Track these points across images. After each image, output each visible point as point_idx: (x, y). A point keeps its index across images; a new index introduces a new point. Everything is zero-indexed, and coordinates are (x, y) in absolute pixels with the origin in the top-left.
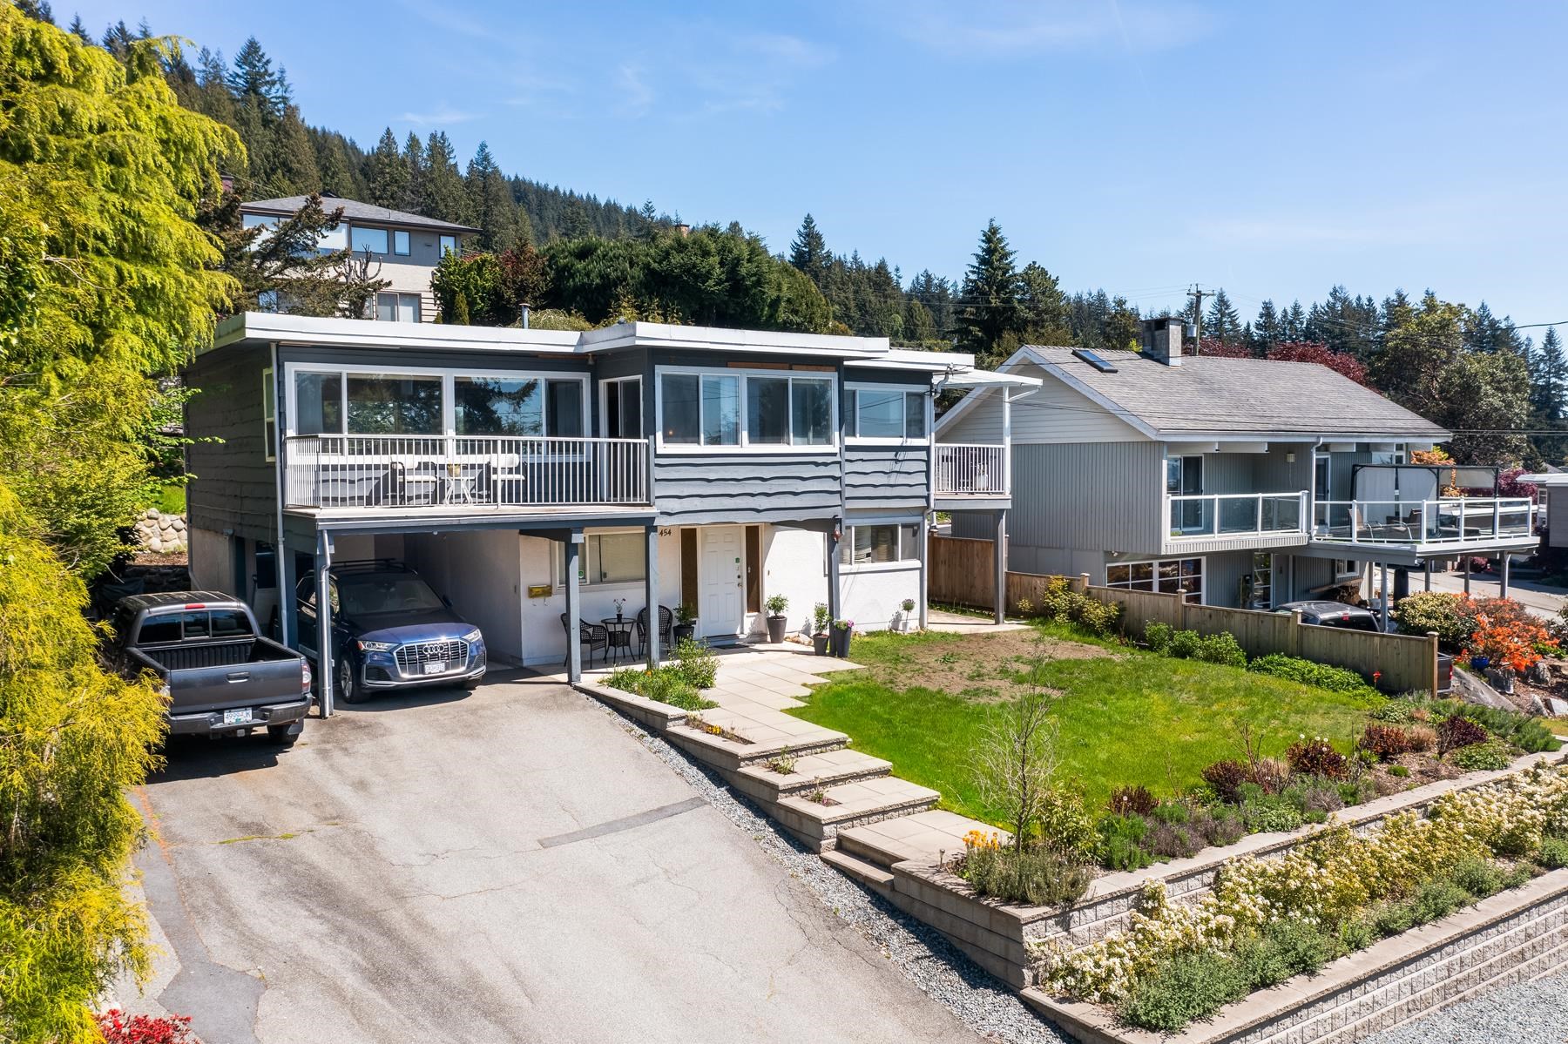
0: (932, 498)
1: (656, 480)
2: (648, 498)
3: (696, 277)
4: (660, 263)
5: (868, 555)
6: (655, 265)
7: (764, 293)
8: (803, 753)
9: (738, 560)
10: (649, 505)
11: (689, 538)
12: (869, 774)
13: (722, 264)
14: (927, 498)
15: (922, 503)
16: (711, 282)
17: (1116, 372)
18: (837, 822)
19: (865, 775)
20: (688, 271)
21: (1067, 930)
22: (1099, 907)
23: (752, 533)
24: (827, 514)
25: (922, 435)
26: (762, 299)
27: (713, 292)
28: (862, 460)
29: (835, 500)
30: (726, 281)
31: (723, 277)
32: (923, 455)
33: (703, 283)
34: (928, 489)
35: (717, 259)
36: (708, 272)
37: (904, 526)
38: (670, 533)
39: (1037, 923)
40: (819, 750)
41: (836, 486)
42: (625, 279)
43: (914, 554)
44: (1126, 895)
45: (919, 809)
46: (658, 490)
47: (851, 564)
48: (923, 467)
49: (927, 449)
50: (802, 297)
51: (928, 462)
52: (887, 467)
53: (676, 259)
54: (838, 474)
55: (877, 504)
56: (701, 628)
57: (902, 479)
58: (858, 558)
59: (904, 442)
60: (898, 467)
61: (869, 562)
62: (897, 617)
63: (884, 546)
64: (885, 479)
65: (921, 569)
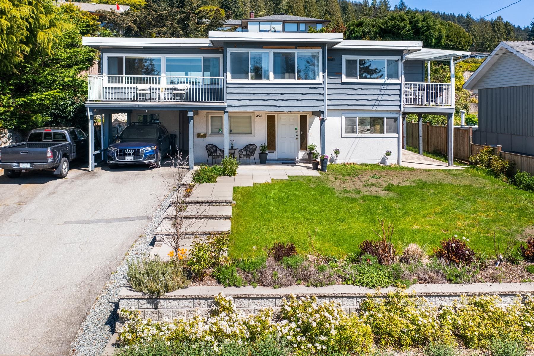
0: (402, 106)
1: (227, 93)
2: (223, 100)
3: (398, 29)
4: (383, 25)
5: (368, 130)
7: (431, 33)
9: (296, 129)
10: (224, 103)
11: (271, 119)
12: (217, 217)
13: (410, 23)
14: (400, 106)
15: (398, 108)
16: (404, 31)
20: (395, 27)
21: (156, 308)
22: (182, 301)
23: (304, 119)
24: (316, 109)
25: (397, 77)
26: (430, 36)
27: (406, 34)
28: (361, 89)
29: (321, 103)
30: (412, 29)
31: (410, 28)
32: (398, 87)
33: (402, 31)
34: (400, 102)
35: (408, 21)
36: (404, 27)
37: (387, 118)
38: (261, 116)
40: (215, 204)
41: (321, 97)
42: (370, 32)
43: (396, 131)
44: (207, 299)
46: (227, 97)
47: (356, 133)
48: (398, 92)
49: (400, 84)
50: (455, 35)
51: (400, 90)
52: (377, 92)
53: (390, 23)
54: (322, 92)
55: (370, 108)
56: (277, 155)
57: (385, 98)
58: (362, 132)
59: (385, 81)
60: (383, 92)
61: (369, 133)
62: (384, 158)
63: (378, 127)
64: (375, 98)
65: (398, 138)
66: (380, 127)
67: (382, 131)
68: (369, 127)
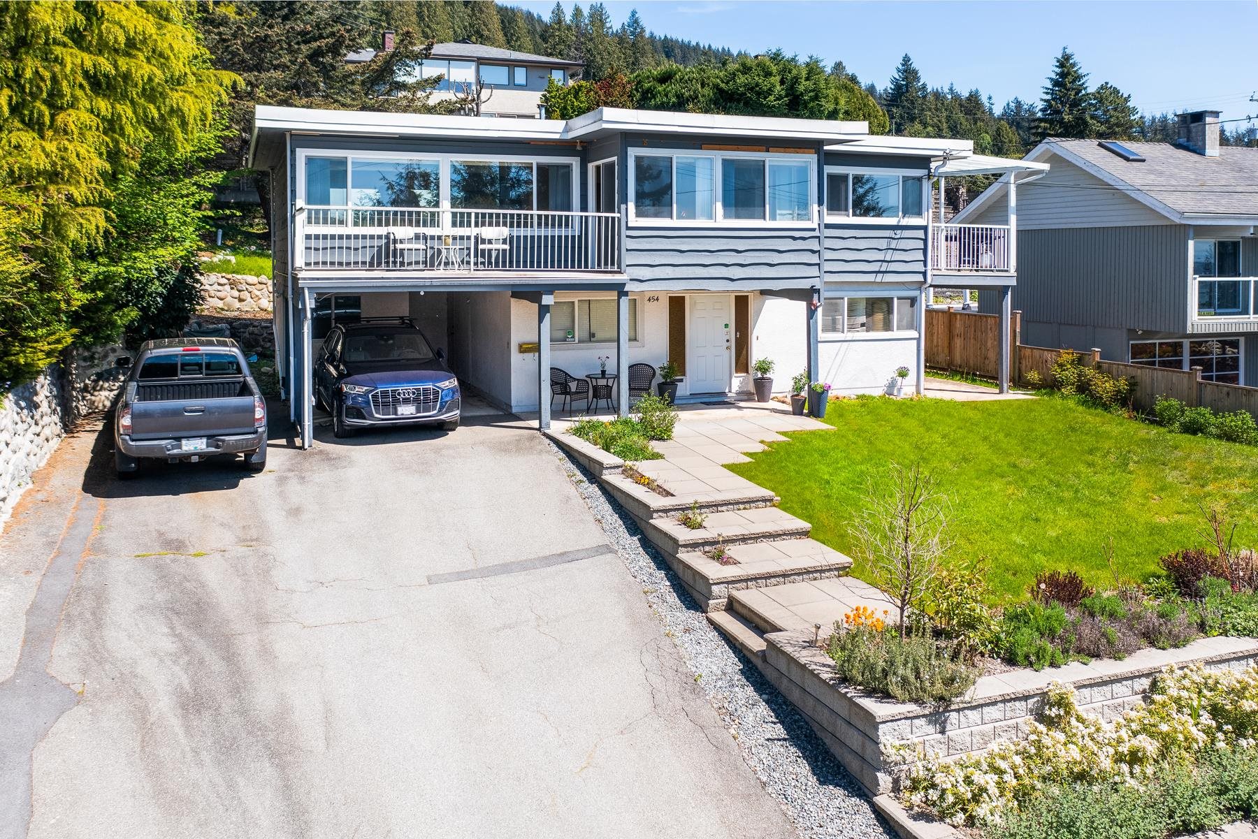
0: (929, 274)
1: (627, 250)
2: (619, 267)
3: (758, 94)
4: (727, 83)
5: (863, 325)
6: (723, 85)
7: (822, 106)
8: (724, 508)
9: (726, 326)
10: (620, 272)
11: (677, 306)
12: (785, 534)
13: (782, 82)
14: (924, 274)
15: (920, 278)
16: (771, 98)
17: (1144, 161)
18: (728, 583)
19: (780, 535)
20: (752, 89)
21: (943, 732)
22: (986, 709)
23: (742, 303)
24: (805, 284)
25: (919, 213)
26: (819, 111)
27: (774, 106)
28: (855, 238)
29: (814, 271)
30: (786, 96)
31: (783, 93)
32: (921, 234)
33: (765, 98)
34: (925, 265)
35: (778, 78)
36: (770, 89)
37: (899, 298)
38: (657, 299)
39: (899, 722)
40: (742, 506)
41: (814, 259)
42: (697, 97)
43: (912, 326)
44: (1026, 698)
45: (827, 574)
46: (628, 259)
47: (843, 332)
48: (921, 244)
49: (925, 228)
50: (860, 110)
51: (925, 241)
52: (883, 244)
53: (741, 79)
54: (816, 248)
55: (871, 278)
56: (688, 387)
57: (898, 256)
58: (852, 328)
59: (899, 221)
60: (893, 244)
61: (863, 331)
62: (892, 382)
63: (879, 317)
64: (880, 256)
65: (918, 340)
66: (884, 318)
67: (887, 326)
68: (863, 319)
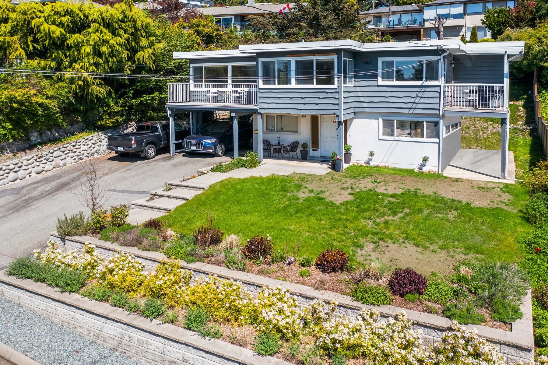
0: (441, 110)
1: (259, 97)
2: (257, 103)
5: (409, 134)
10: (255, 105)
11: (315, 120)
15: (437, 112)
18: (135, 205)
24: (331, 113)
28: (398, 91)
32: (437, 89)
34: (439, 106)
37: (427, 122)
38: (307, 117)
46: (260, 100)
47: (397, 136)
48: (437, 95)
49: (439, 86)
51: (439, 93)
52: (414, 94)
54: (337, 97)
56: (320, 153)
59: (423, 83)
60: (420, 95)
61: (409, 137)
64: (412, 100)
65: (439, 143)
66: (420, 131)
68: (409, 131)
